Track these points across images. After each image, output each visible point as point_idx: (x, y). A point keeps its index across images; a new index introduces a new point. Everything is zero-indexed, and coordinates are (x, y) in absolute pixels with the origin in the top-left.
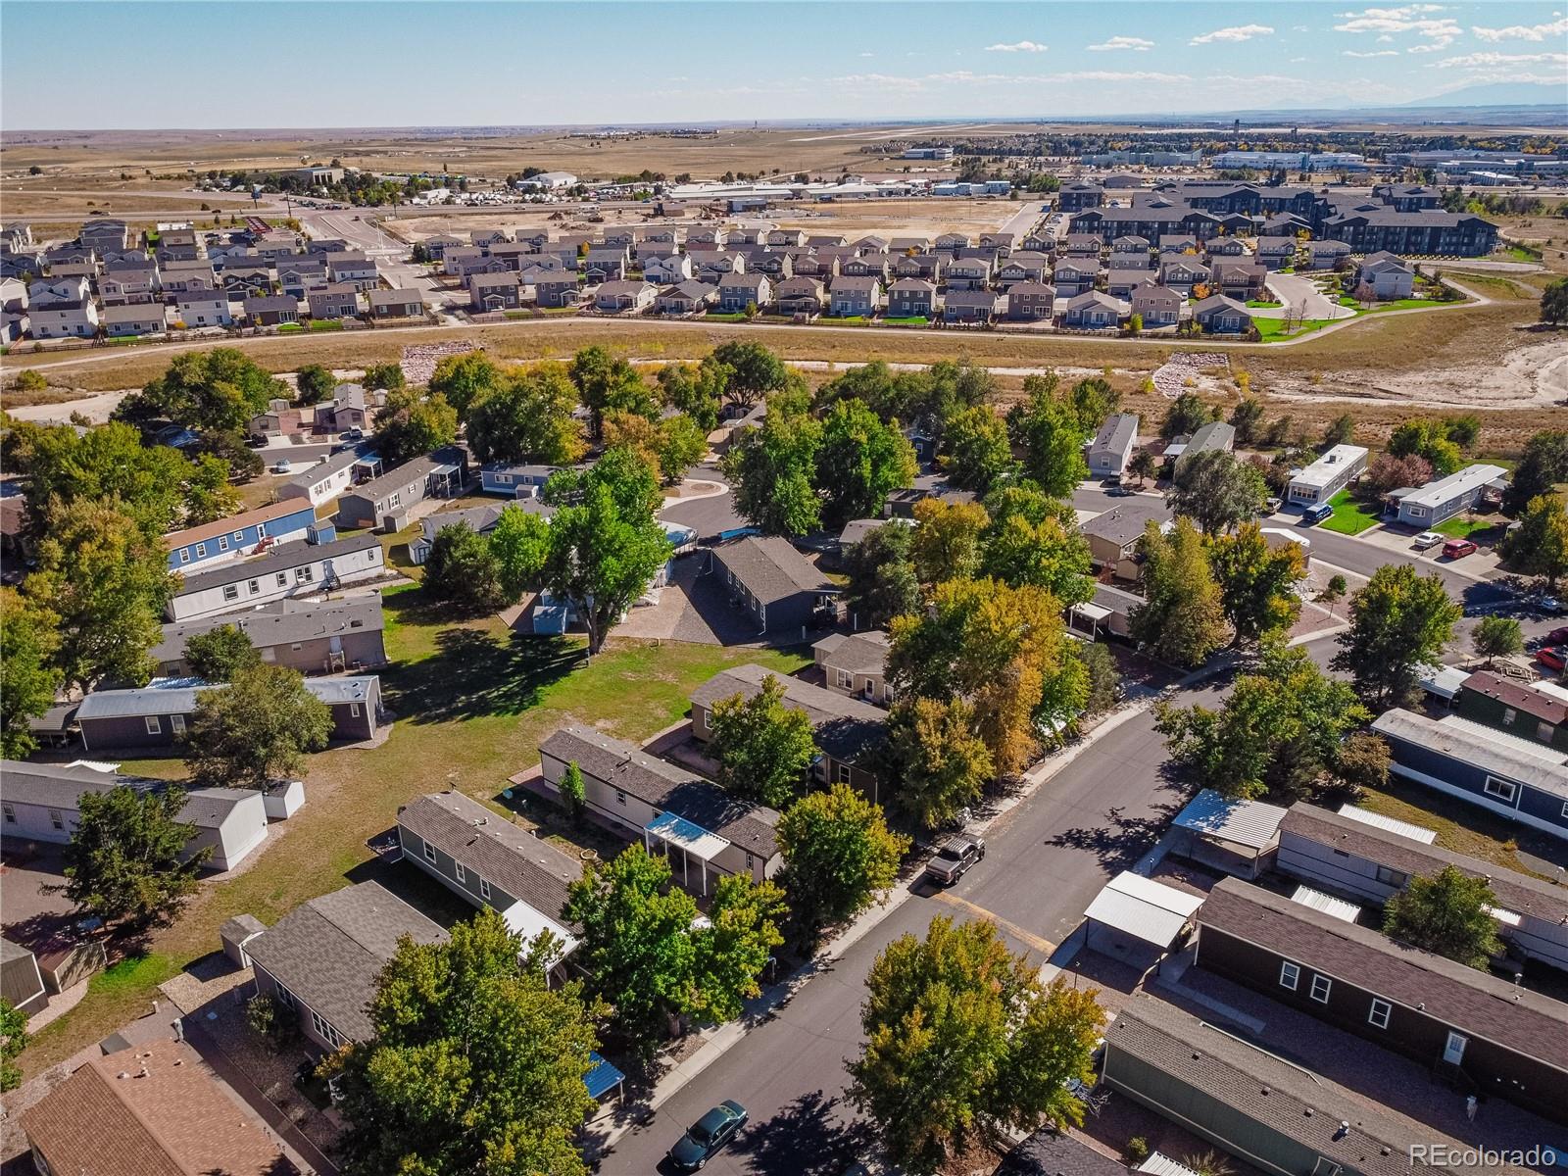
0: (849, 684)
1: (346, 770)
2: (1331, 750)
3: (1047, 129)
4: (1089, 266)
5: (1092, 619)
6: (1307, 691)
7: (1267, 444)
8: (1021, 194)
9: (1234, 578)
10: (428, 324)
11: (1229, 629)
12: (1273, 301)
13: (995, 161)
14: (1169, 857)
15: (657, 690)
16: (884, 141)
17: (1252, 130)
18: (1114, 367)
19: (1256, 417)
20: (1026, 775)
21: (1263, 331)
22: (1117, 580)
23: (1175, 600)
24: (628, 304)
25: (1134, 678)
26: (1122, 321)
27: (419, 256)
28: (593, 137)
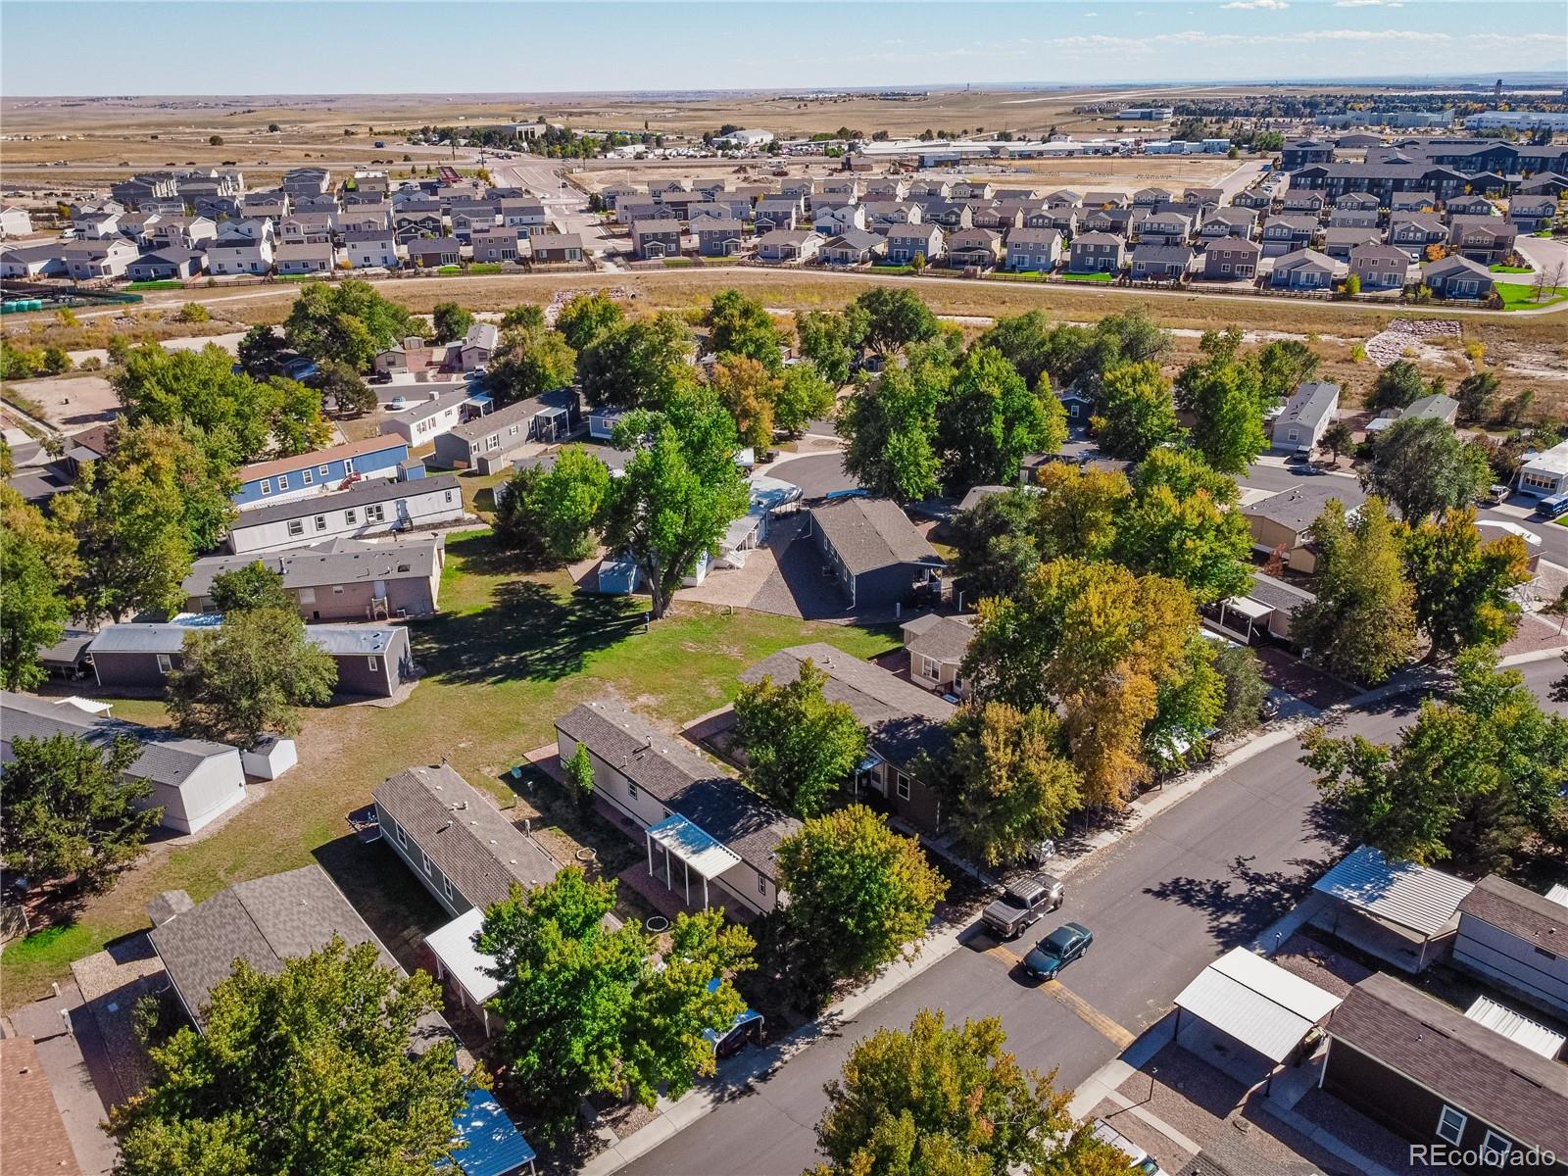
0: (935, 674)
1: (354, 730)
2: (1544, 808)
3: (1281, 92)
4: (1307, 224)
5: (1247, 617)
6: (1516, 728)
7: (1496, 425)
8: (1241, 153)
9: (1434, 576)
10: (585, 269)
11: (1423, 640)
12: (1522, 265)
13: (1217, 122)
14: (1306, 929)
15: (716, 664)
16: (1101, 103)
17: (1516, 93)
18: (1322, 333)
19: (1488, 392)
20: (1135, 805)
21: (1506, 297)
22: (1289, 573)
23: (1352, 600)
24: (791, 253)
25: (1293, 693)
26: (1335, 284)
27: (596, 205)
28: (801, 99)
